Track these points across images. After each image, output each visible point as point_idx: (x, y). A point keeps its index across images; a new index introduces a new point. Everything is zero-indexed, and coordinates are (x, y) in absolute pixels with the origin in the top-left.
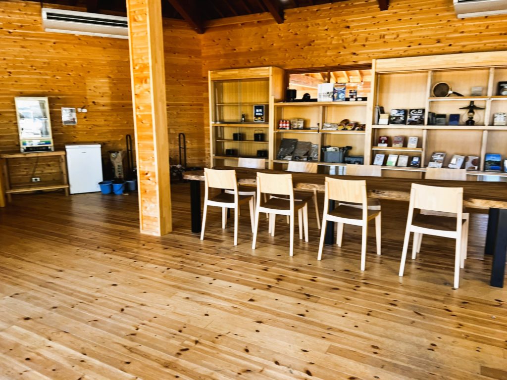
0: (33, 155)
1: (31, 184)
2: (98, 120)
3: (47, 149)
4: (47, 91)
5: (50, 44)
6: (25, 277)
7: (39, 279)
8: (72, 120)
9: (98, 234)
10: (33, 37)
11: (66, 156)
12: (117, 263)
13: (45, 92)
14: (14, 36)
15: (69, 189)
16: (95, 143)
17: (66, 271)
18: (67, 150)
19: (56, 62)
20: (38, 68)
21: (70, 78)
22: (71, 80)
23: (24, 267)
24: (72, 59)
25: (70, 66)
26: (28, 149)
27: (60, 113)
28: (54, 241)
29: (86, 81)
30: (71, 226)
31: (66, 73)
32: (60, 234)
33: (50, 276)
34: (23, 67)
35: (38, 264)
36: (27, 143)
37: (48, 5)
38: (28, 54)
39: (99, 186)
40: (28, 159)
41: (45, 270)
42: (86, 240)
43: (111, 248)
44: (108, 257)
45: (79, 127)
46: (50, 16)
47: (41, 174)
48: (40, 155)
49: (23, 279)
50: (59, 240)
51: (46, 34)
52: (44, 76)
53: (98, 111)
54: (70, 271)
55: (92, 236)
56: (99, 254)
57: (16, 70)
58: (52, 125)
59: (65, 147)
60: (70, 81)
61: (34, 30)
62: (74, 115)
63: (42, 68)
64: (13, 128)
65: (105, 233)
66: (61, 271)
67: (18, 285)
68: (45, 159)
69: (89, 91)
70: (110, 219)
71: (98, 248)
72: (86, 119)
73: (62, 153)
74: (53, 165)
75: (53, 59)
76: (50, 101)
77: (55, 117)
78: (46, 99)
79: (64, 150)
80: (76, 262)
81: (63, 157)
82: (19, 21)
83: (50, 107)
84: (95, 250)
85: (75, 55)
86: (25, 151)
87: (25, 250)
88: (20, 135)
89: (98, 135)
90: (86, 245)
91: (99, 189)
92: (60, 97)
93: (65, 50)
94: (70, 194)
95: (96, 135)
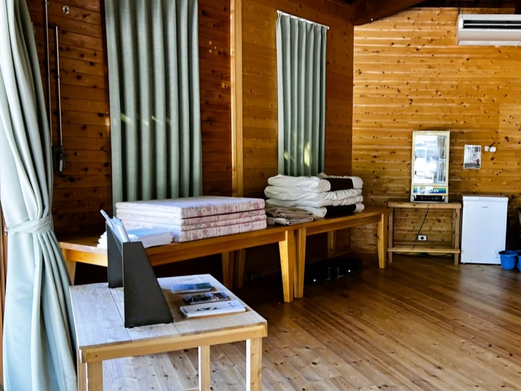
0: (423, 205)
1: (416, 243)
2: (508, 163)
3: (440, 199)
4: (450, 123)
5: (461, 61)
6: (397, 366)
7: (413, 373)
8: (476, 162)
9: (491, 326)
10: (443, 53)
11: (461, 210)
12: (514, 375)
13: (447, 124)
14: (422, 53)
15: (460, 255)
16: (501, 195)
17: (445, 369)
18: (464, 203)
19: (467, 84)
20: (444, 93)
21: (482, 105)
22: (482, 108)
23: (396, 351)
24: (486, 79)
25: (482, 88)
26: (419, 198)
27: (462, 152)
28: (435, 323)
29: (501, 108)
30: (458, 307)
31: (476, 98)
32: (442, 316)
33: (426, 371)
34: (427, 93)
35: (413, 352)
36: (419, 190)
37: (467, 11)
38: (434, 76)
39: (499, 256)
40: (416, 210)
41: (421, 362)
42: (475, 331)
43: (507, 350)
44: (503, 364)
45: (483, 171)
46: (468, 24)
47: (429, 231)
48: (431, 207)
49: (395, 368)
50: (441, 325)
51: (460, 49)
52: (450, 103)
53: (511, 150)
54: (450, 371)
55: (483, 327)
56: (490, 356)
57: (419, 97)
58: (450, 169)
59: (462, 198)
60: (480, 110)
61: (446, 44)
62: (479, 155)
63: (449, 93)
64: (406, 170)
65: (501, 326)
66: (439, 368)
67: (388, 374)
68: (435, 212)
69: (504, 123)
70: (510, 306)
71: (490, 346)
72: (493, 161)
73: (458, 206)
74: (444, 221)
75: (463, 80)
76: (452, 136)
77: (455, 157)
78: (447, 134)
79: (461, 202)
80: (459, 359)
81: (458, 211)
82: (430, 34)
83: (451, 144)
84: (486, 348)
85: (491, 73)
86: (415, 200)
87: (401, 329)
88: (413, 179)
89: (506, 185)
90: (474, 338)
91: (498, 261)
92: (465, 131)
93: (479, 68)
94: (460, 263)
95: (505, 183)
